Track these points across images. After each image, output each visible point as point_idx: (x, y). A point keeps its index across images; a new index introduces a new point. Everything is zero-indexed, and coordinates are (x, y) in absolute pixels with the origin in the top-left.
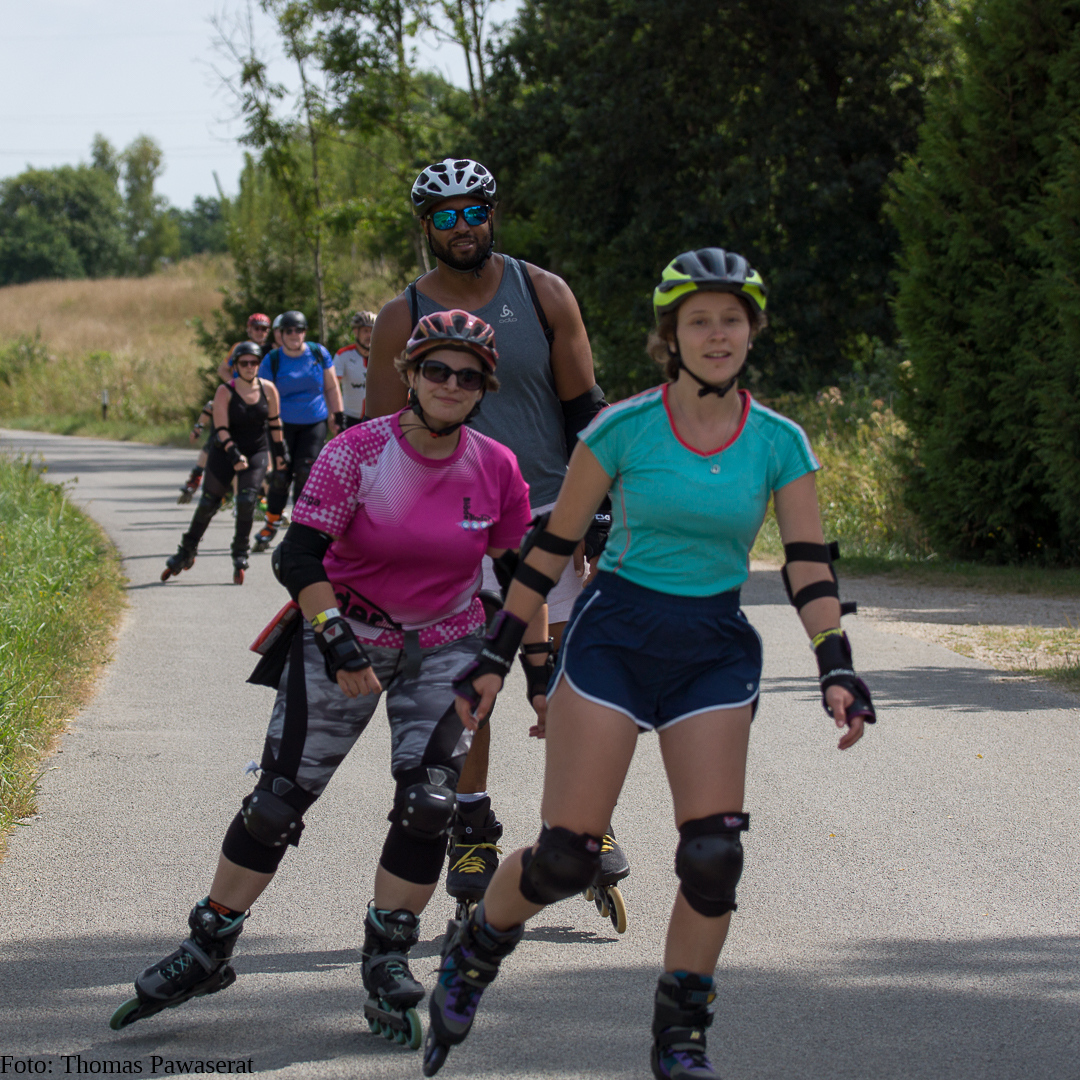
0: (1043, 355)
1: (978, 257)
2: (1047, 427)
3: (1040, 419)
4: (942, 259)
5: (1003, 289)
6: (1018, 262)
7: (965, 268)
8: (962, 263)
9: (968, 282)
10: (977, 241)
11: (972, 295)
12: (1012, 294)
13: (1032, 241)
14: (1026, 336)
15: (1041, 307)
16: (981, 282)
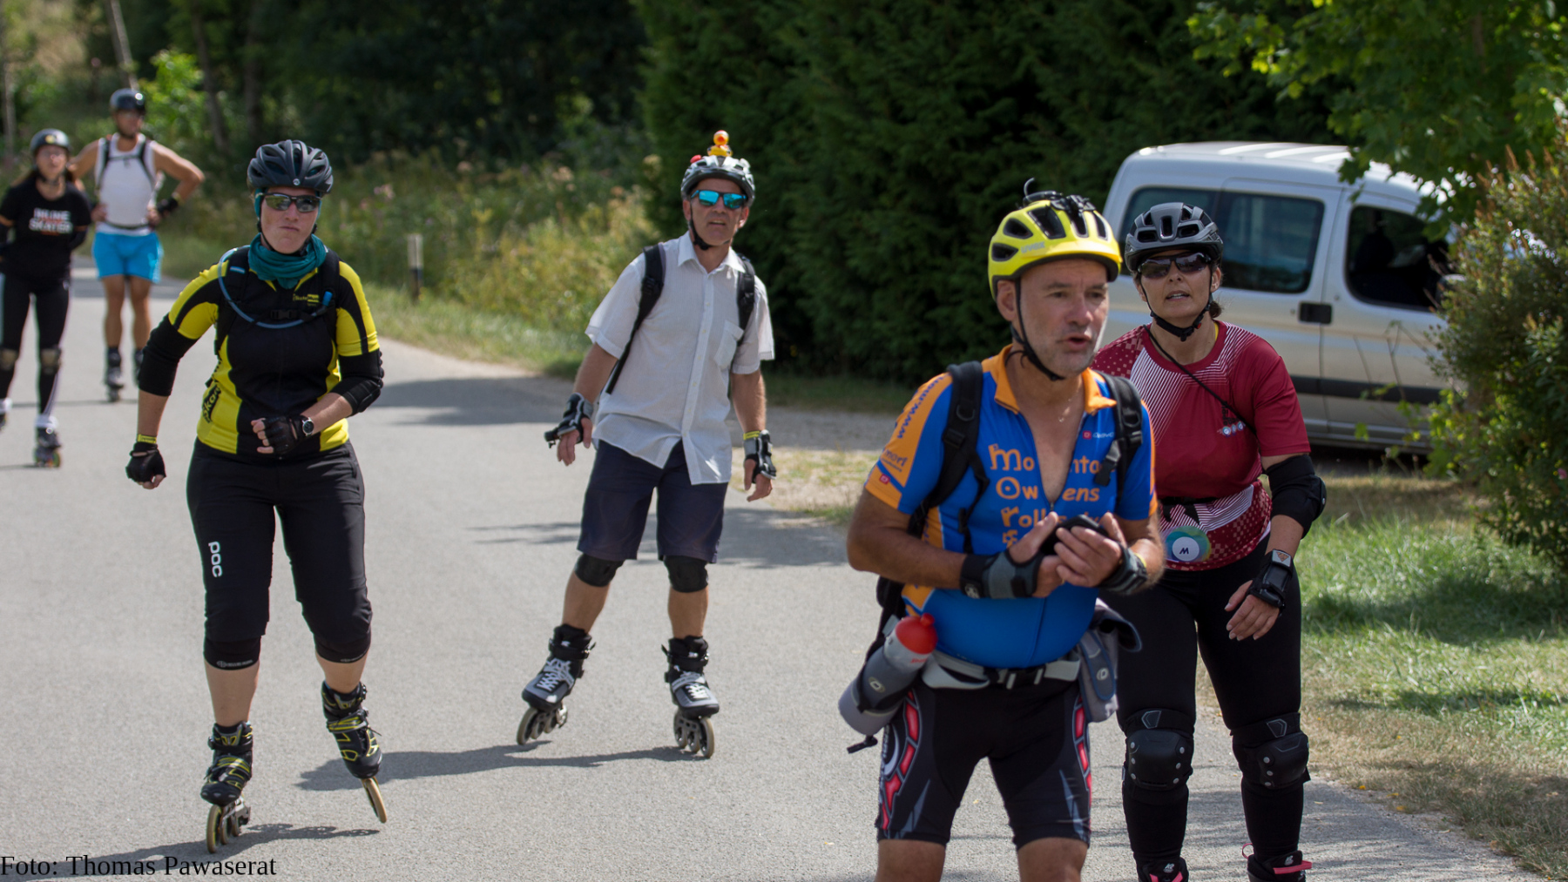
0: (798, 156)
1: (727, 52)
2: (803, 231)
3: (795, 223)
4: (692, 55)
5: (755, 87)
6: (772, 59)
7: (716, 65)
8: (713, 59)
9: (719, 78)
10: (728, 38)
11: (723, 93)
12: (765, 93)
13: (786, 38)
14: (780, 135)
15: (796, 106)
16: (731, 79)
